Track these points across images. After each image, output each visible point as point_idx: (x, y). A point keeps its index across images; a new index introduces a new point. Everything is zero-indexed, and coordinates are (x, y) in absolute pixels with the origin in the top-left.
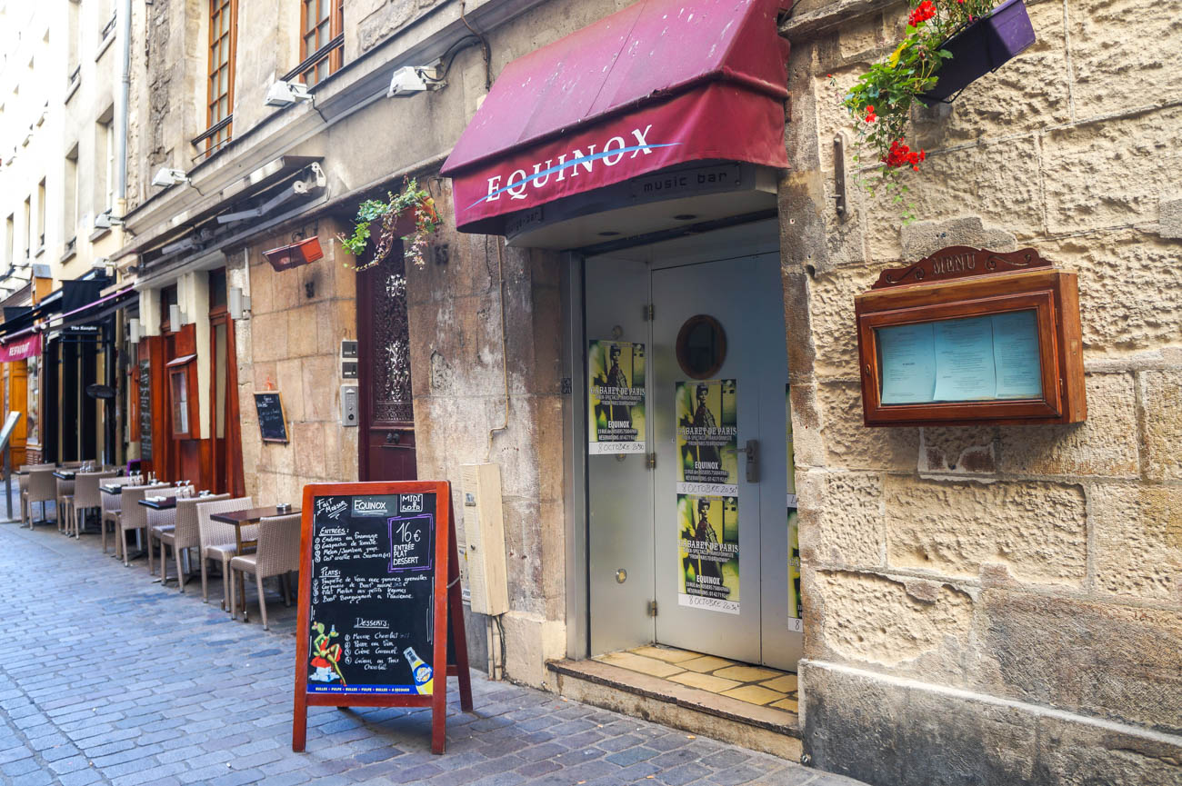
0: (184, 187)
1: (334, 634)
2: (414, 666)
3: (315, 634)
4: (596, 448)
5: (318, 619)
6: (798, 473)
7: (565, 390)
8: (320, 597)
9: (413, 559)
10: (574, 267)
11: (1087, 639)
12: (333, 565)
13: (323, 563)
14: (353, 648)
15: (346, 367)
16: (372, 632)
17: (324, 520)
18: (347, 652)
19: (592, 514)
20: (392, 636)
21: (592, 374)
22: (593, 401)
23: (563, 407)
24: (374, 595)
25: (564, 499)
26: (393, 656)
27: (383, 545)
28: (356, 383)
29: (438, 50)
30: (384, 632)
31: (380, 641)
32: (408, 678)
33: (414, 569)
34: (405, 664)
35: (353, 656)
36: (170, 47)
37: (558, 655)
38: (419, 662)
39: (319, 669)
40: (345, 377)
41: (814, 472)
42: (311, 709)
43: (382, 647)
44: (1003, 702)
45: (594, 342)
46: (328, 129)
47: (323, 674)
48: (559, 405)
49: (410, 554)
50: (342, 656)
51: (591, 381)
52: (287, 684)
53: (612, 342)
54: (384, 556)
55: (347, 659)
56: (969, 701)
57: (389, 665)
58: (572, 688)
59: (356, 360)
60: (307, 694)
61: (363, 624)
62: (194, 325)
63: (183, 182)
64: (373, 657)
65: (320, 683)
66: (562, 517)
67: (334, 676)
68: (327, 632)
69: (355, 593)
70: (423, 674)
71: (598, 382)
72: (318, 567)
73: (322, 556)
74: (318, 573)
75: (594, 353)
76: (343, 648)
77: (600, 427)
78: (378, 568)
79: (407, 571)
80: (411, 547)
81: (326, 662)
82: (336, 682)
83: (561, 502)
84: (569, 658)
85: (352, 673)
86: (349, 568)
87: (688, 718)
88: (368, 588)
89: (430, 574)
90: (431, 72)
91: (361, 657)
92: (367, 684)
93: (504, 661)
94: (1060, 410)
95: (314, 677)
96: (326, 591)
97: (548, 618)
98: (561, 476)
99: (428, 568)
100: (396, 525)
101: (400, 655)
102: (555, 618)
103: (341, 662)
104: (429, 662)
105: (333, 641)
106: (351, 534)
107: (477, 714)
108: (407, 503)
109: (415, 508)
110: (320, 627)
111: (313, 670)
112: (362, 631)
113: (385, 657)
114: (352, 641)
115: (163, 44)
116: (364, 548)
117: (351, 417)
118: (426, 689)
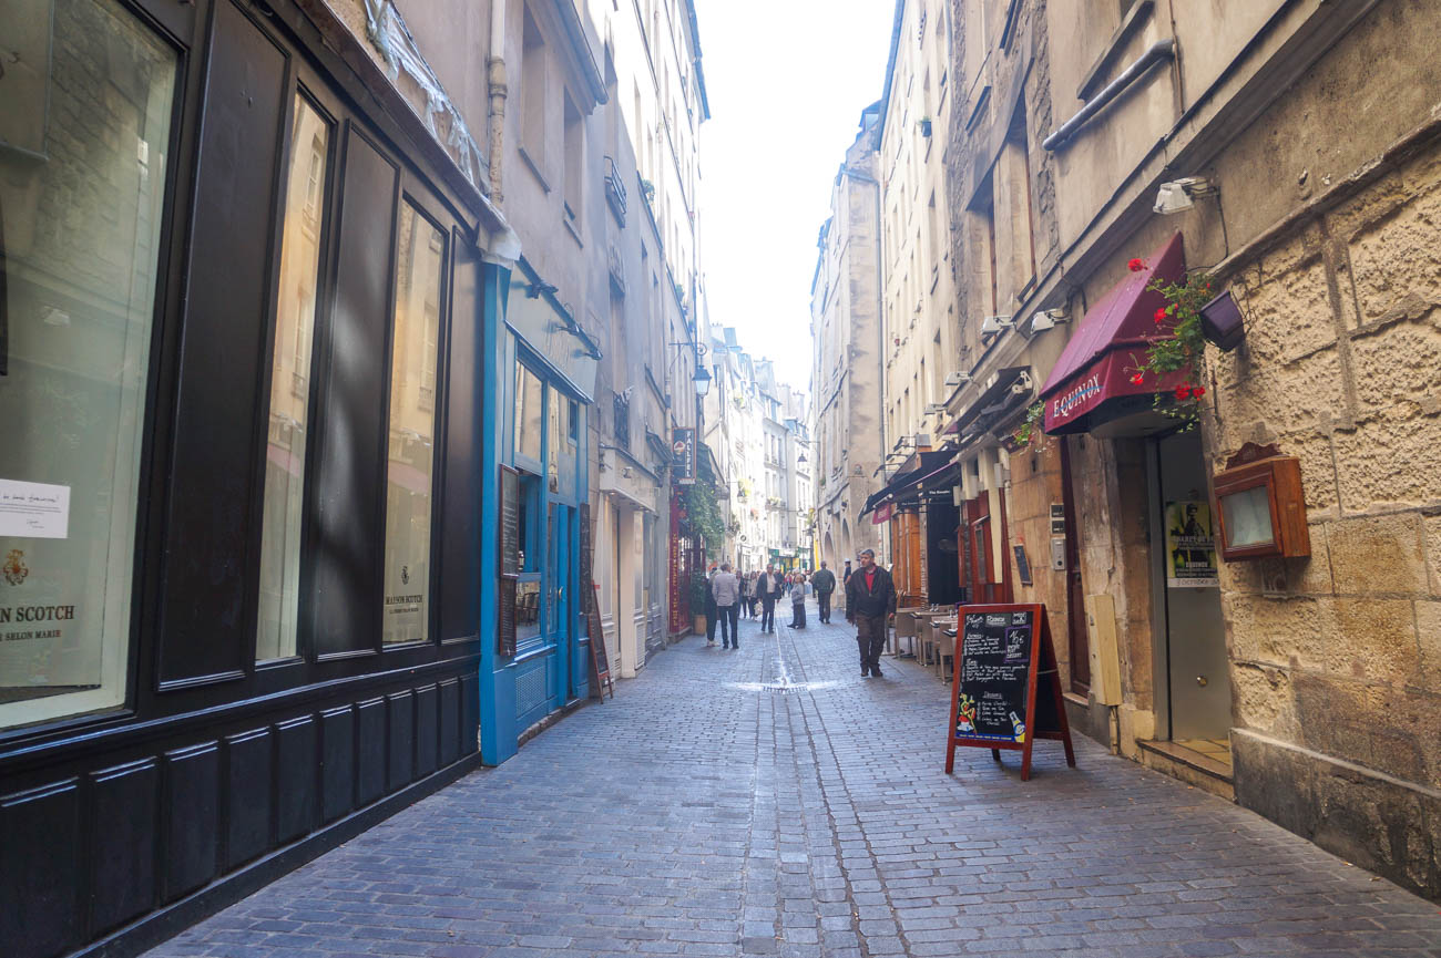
0: (970, 384)
1: (972, 701)
2: (1015, 723)
3: (962, 701)
4: (1173, 583)
5: (964, 692)
6: (1222, 595)
7: (1148, 541)
8: (965, 678)
9: (1019, 655)
10: (1151, 449)
11: (1327, 703)
12: (973, 657)
13: (968, 656)
14: (982, 711)
15: (1055, 524)
16: (992, 701)
17: (970, 629)
18: (978, 713)
19: (1171, 632)
20: (1004, 704)
21: (1169, 527)
22: (1170, 548)
23: (1148, 554)
24: (995, 677)
25: (1150, 621)
26: (1004, 717)
27: (1002, 646)
28: (1064, 537)
29: (1062, 295)
30: (1000, 701)
31: (997, 706)
32: (1011, 731)
33: (1019, 661)
34: (1010, 722)
35: (982, 716)
36: (966, 263)
37: (1148, 735)
38: (1018, 721)
39: (963, 723)
40: (1054, 532)
41: (1228, 594)
42: (959, 749)
43: (998, 711)
44: (1299, 749)
45: (1169, 504)
46: (1031, 343)
47: (964, 726)
48: (1144, 551)
49: (1017, 651)
50: (976, 716)
51: (1168, 533)
52: (945, 732)
53: (1188, 503)
54: (1002, 652)
55: (978, 718)
56: (1288, 750)
57: (1001, 723)
58: (1148, 759)
59: (1063, 519)
60: (956, 739)
61: (988, 695)
62: (987, 491)
63: (967, 381)
64: (993, 717)
65: (962, 732)
66: (1149, 634)
67: (971, 728)
68: (968, 700)
69: (984, 676)
70: (1020, 729)
71: (1175, 533)
72: (966, 658)
73: (968, 651)
74: (965, 662)
75: (1170, 512)
76: (976, 710)
77: (1177, 566)
78: (998, 660)
79: (1015, 662)
80: (1017, 646)
81: (967, 719)
82: (971, 732)
83: (1147, 622)
84: (1155, 739)
85: (981, 726)
86: (983, 660)
87: (1192, 775)
88: (992, 672)
89: (1027, 664)
90: (1057, 313)
91: (986, 716)
92: (987, 733)
93: (1119, 741)
94: (1280, 549)
95: (959, 728)
96: (969, 674)
97: (1138, 707)
98: (1147, 603)
99: (1027, 660)
100: (1010, 633)
101: (1007, 717)
102: (1144, 708)
103: (975, 719)
104: (1023, 722)
105: (971, 706)
106: (984, 638)
107: (1078, 770)
108: (1017, 618)
109: (1022, 621)
110: (964, 697)
111: (959, 723)
112: (987, 700)
113: (998, 717)
114: (981, 706)
115: (962, 262)
116: (991, 647)
117: (1060, 563)
118: (1020, 739)
